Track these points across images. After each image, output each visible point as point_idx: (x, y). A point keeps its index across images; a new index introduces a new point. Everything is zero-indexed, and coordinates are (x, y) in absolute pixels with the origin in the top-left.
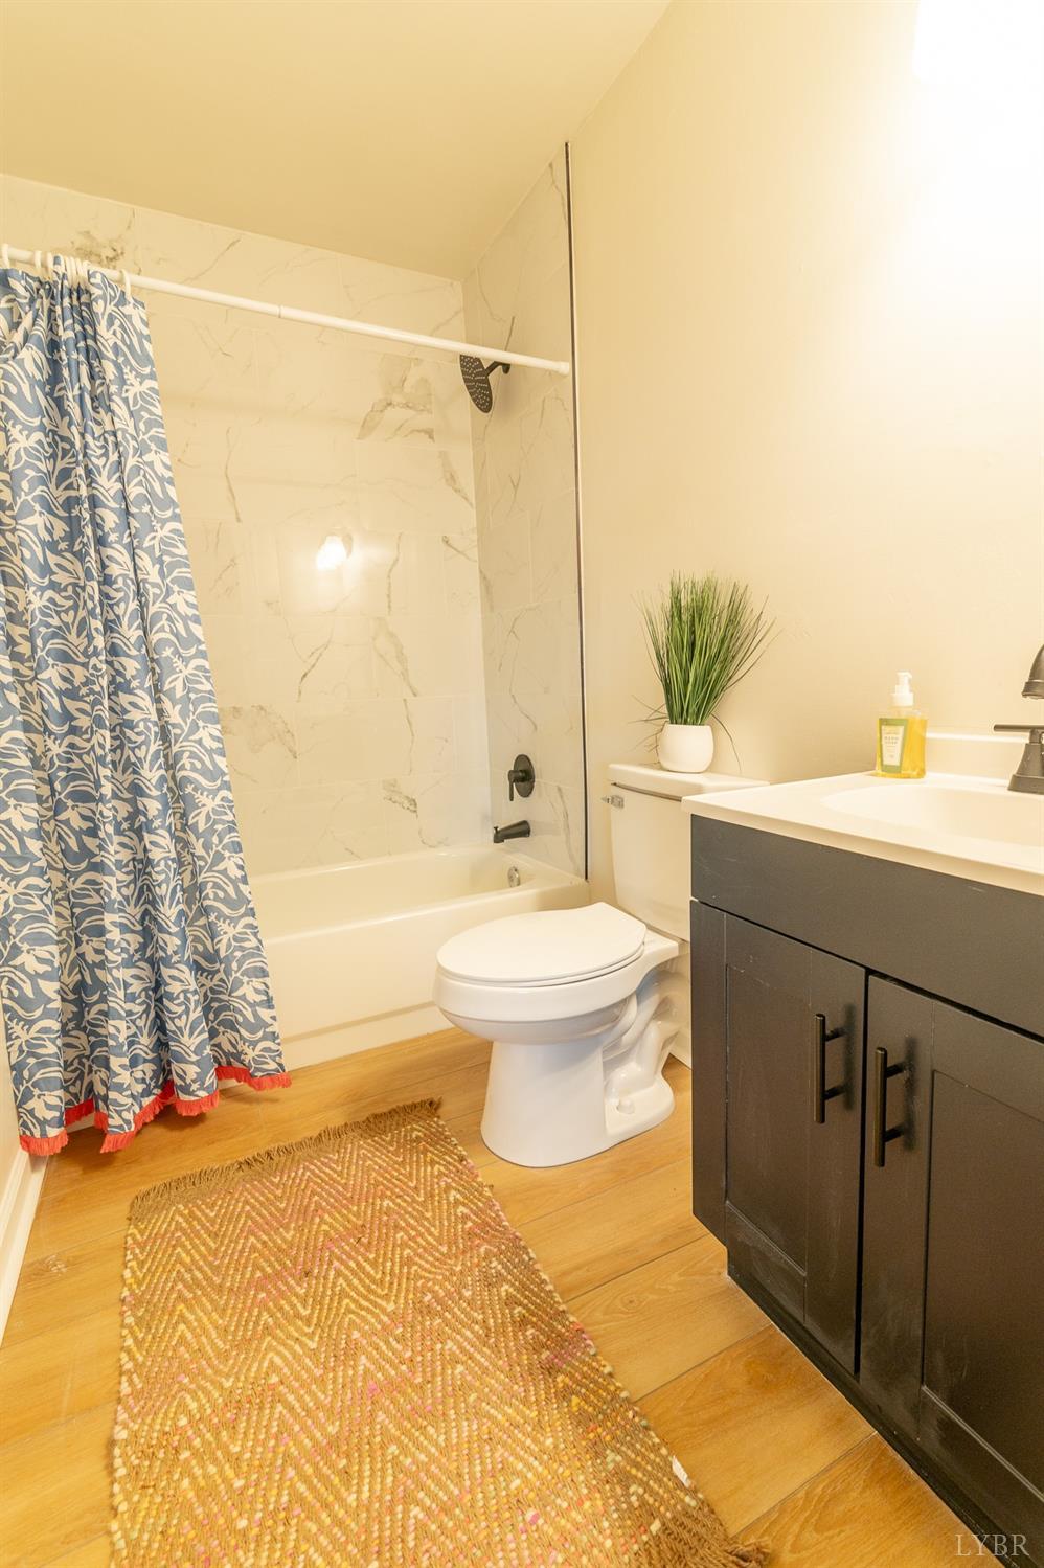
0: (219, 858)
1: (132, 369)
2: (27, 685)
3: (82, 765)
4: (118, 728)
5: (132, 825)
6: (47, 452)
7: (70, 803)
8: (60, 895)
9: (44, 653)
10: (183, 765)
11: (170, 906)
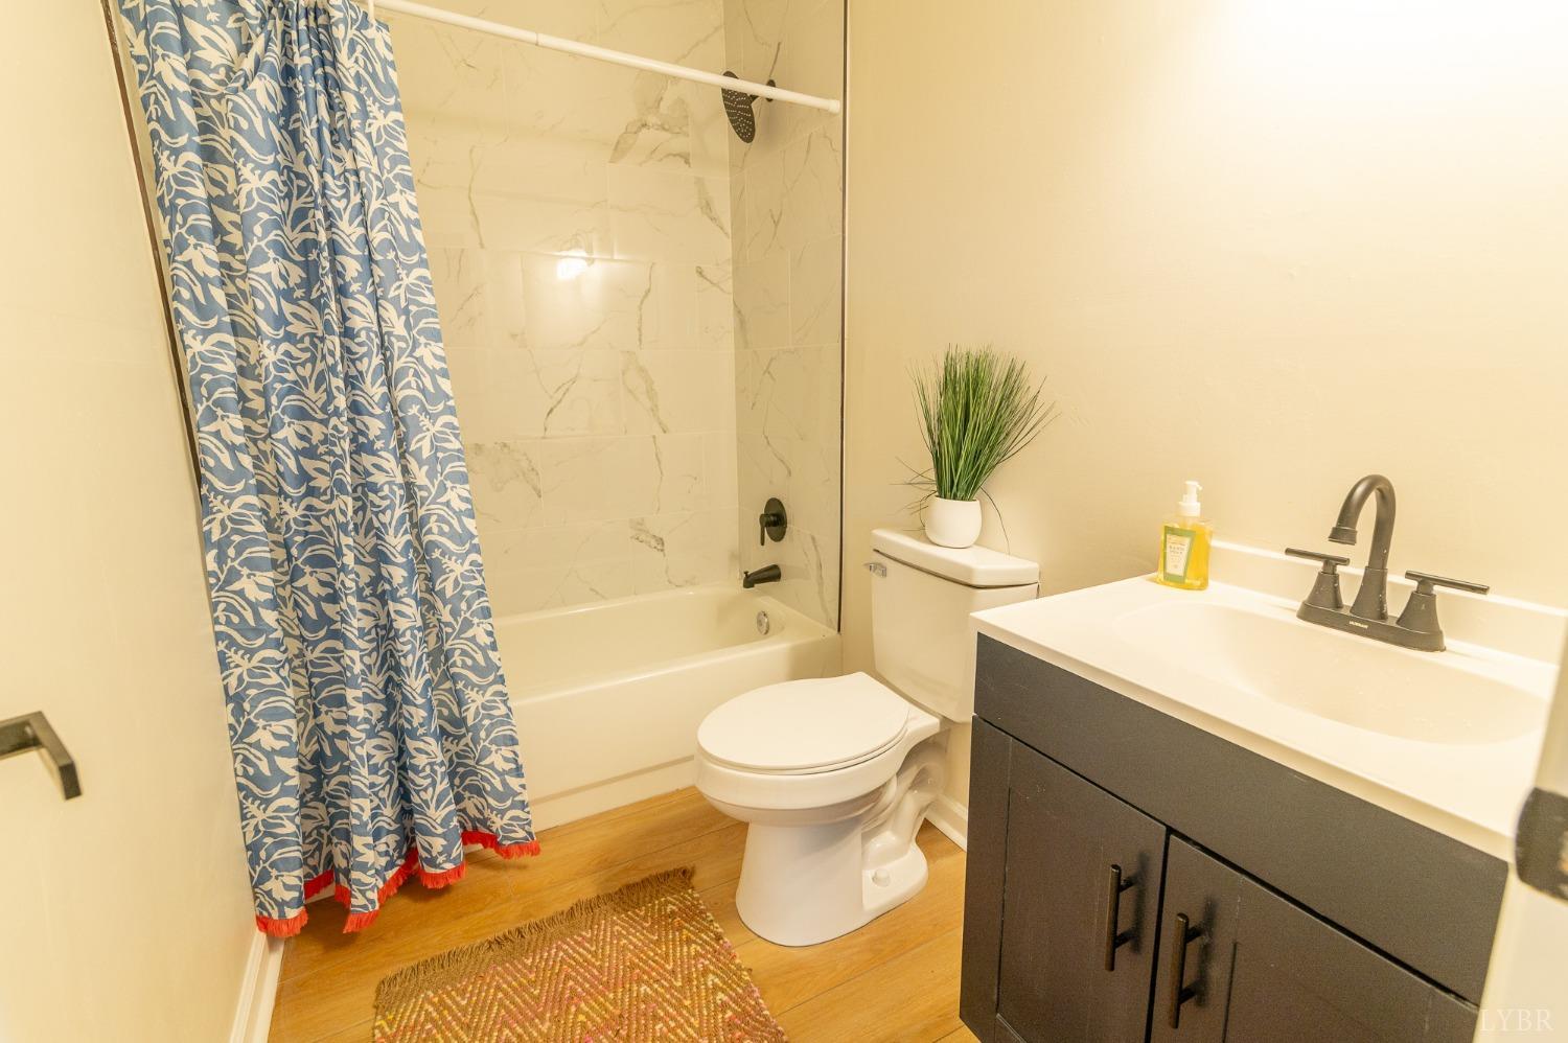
0: (467, 624)
1: (375, 100)
2: (260, 443)
3: (321, 528)
4: (360, 489)
5: (374, 590)
6: (281, 192)
7: (308, 569)
8: (297, 662)
9: (279, 411)
10: (430, 529)
11: (416, 678)
